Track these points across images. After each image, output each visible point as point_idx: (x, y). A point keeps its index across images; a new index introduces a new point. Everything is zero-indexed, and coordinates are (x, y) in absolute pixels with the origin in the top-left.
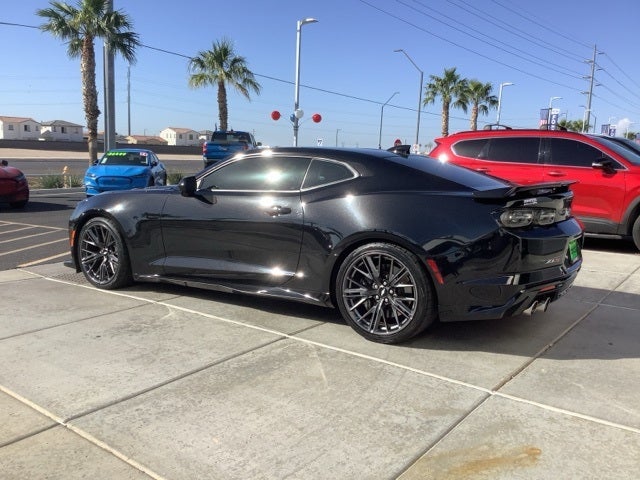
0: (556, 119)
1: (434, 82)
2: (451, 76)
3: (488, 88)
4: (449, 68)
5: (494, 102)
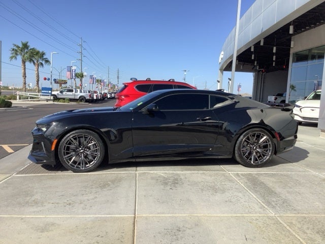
0: (75, 71)
1: (15, 48)
2: (25, 46)
3: (43, 54)
4: (24, 42)
5: (47, 61)
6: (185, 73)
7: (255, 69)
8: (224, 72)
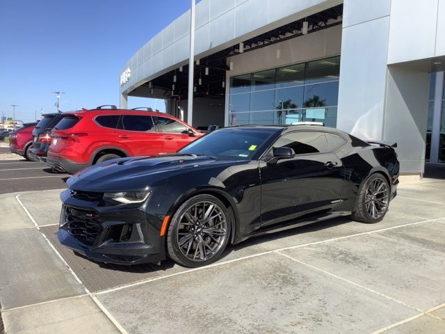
6: (59, 97)
7: (168, 93)
8: (128, 97)
